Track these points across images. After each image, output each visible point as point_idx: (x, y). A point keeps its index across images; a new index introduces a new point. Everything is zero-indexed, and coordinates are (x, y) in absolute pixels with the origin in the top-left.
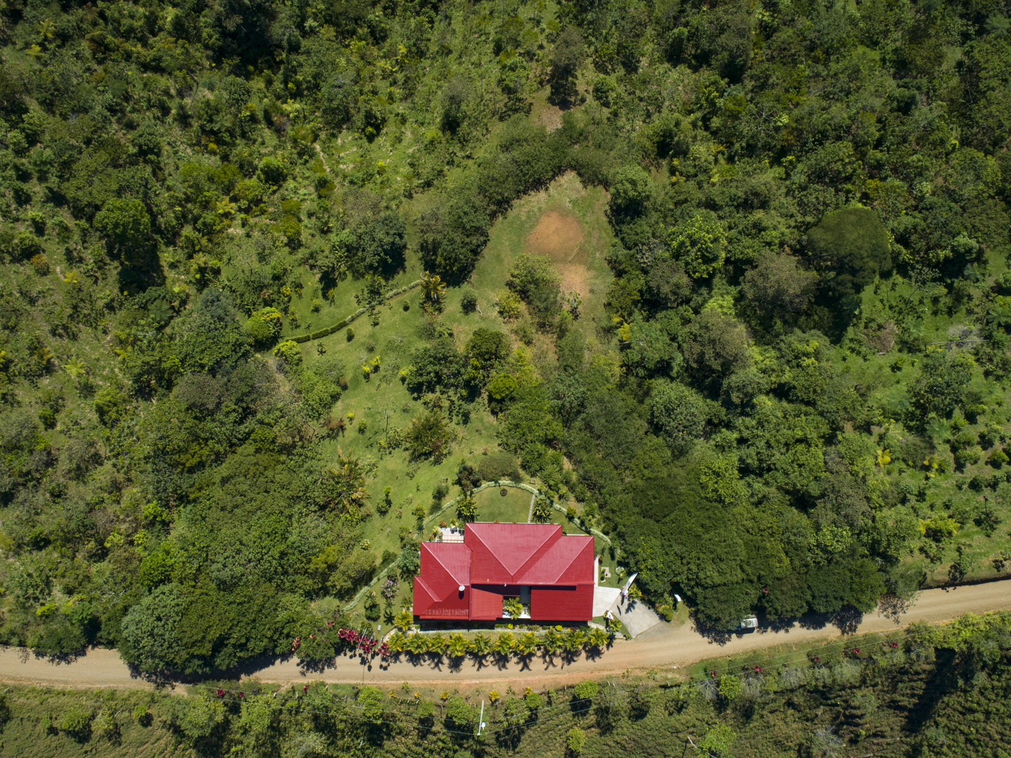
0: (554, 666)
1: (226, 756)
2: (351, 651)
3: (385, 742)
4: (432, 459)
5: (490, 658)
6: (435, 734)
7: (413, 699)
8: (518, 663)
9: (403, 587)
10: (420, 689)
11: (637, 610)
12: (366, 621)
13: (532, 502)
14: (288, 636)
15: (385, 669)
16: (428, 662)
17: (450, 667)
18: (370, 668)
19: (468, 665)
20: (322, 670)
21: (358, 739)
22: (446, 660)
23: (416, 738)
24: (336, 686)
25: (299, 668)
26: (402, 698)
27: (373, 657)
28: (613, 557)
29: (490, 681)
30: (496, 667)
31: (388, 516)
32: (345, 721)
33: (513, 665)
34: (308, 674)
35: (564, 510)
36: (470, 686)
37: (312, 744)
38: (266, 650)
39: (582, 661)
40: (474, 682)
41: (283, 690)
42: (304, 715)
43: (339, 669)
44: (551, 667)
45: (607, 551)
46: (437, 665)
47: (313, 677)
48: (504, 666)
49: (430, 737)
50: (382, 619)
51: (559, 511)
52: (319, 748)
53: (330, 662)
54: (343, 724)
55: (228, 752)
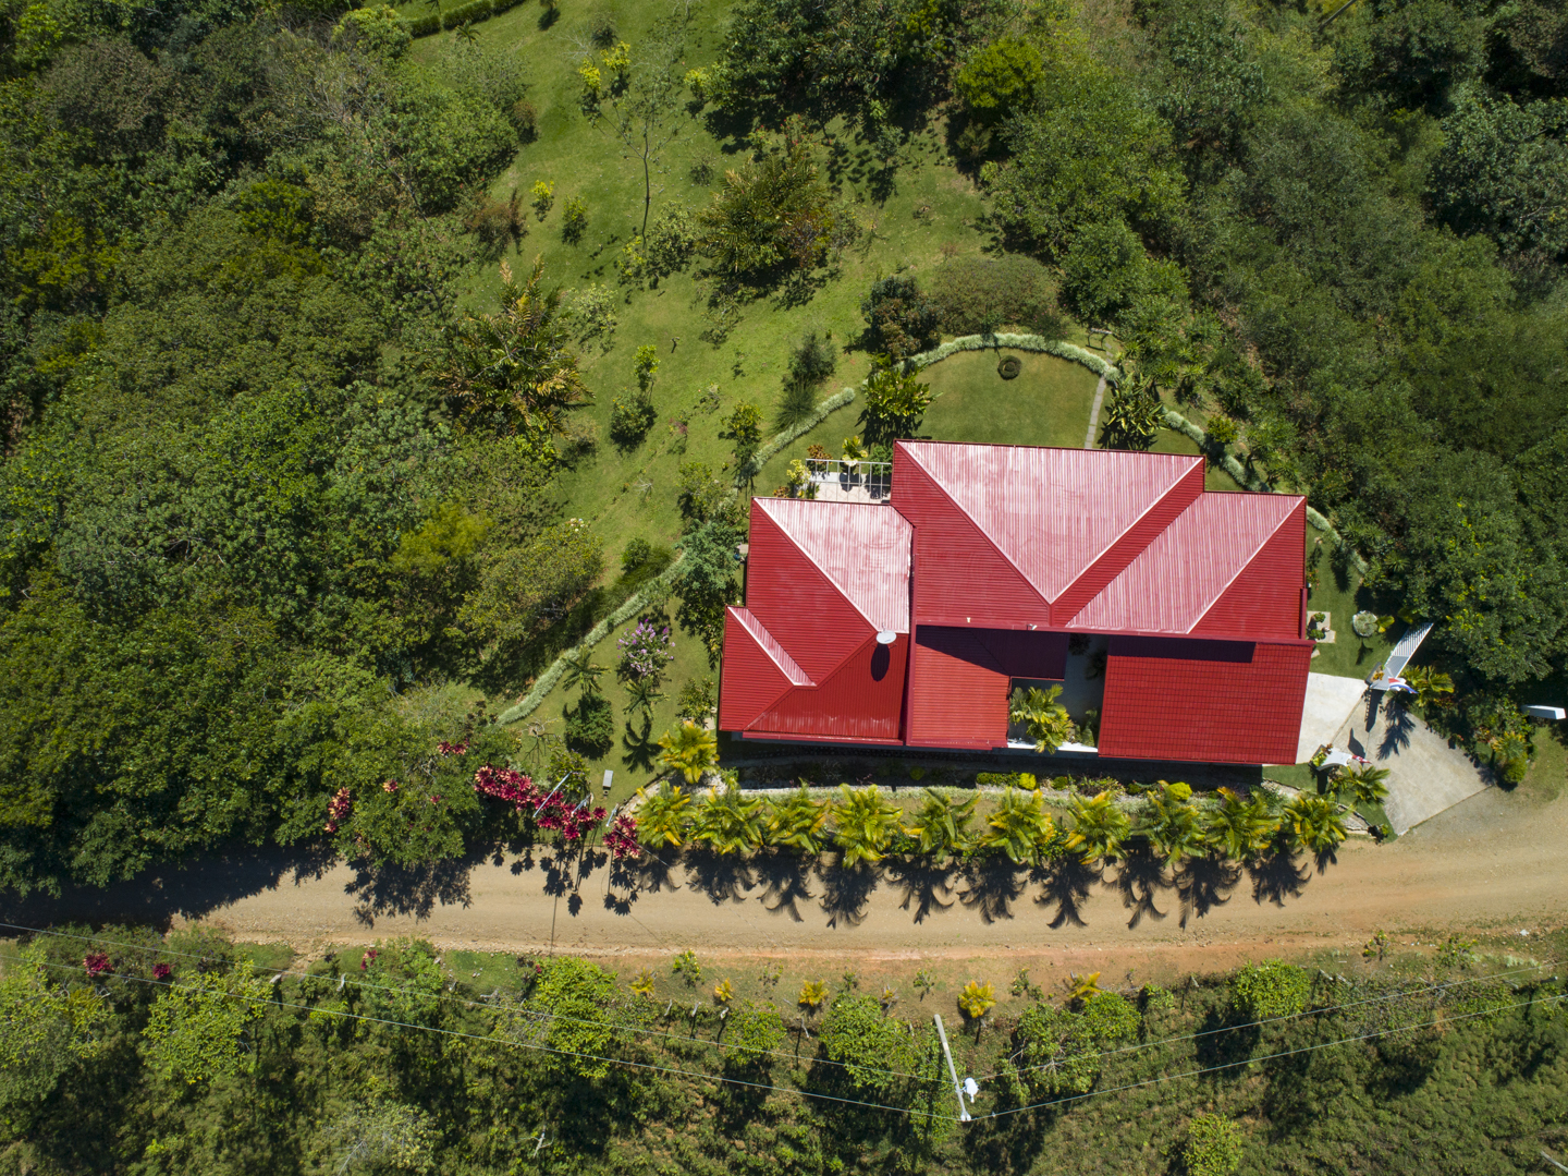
0: (1156, 914)
1: (135, 1167)
2: (515, 850)
3: (615, 1141)
4: (781, 292)
5: (958, 883)
6: (770, 1119)
7: (709, 1006)
8: (1044, 902)
9: (688, 654)
10: (732, 972)
11: (1414, 748)
12: (569, 757)
13: (1098, 402)
14: (315, 785)
15: (623, 908)
16: (759, 890)
17: (831, 906)
18: (575, 904)
19: (886, 900)
20: (424, 909)
21: (531, 1127)
22: (816, 886)
23: (709, 1131)
24: (466, 959)
25: (354, 900)
26: (673, 1001)
27: (585, 871)
28: (1343, 582)
29: (956, 954)
30: (977, 913)
31: (643, 451)
32: (494, 1073)
33: (1029, 908)
34: (382, 920)
35: (1198, 429)
36: (896, 968)
37: (388, 1141)
38: (240, 825)
39: (1240, 902)
40: (903, 955)
41: (301, 969)
42: (371, 1047)
43: (478, 905)
44: (1146, 918)
45: (1324, 564)
46: (786, 900)
47: (395, 929)
48: (1001, 910)
49: (756, 1128)
50: (618, 750)
51: (1180, 430)
52: (408, 1154)
53: (450, 882)
54: (487, 1080)
55: (138, 1155)
